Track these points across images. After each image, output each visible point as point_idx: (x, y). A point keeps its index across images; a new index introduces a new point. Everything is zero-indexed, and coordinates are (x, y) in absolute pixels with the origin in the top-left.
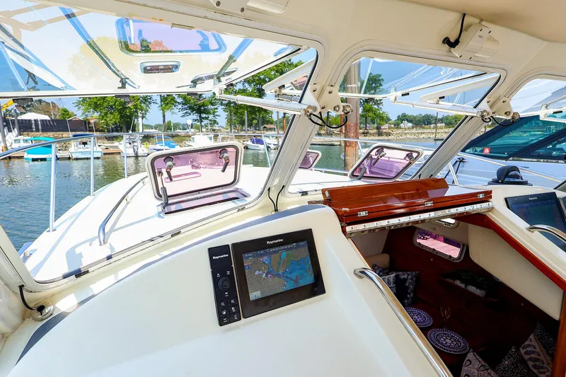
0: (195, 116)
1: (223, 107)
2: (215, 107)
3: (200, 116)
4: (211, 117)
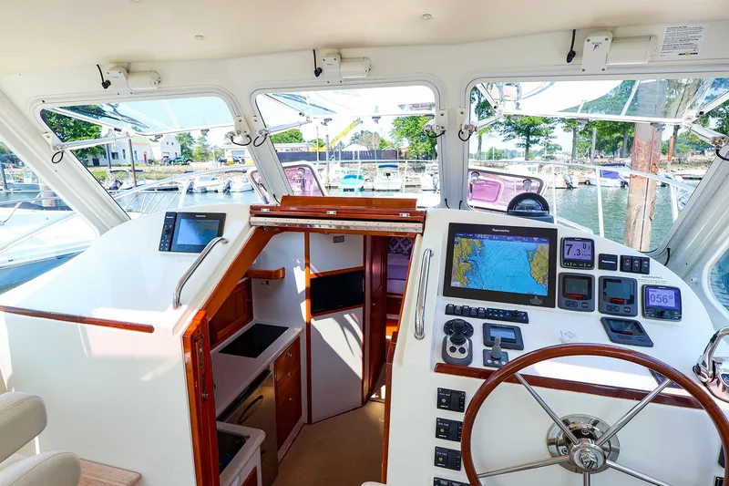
0: (521, 139)
1: (564, 124)
2: (551, 125)
3: (528, 140)
4: (542, 139)
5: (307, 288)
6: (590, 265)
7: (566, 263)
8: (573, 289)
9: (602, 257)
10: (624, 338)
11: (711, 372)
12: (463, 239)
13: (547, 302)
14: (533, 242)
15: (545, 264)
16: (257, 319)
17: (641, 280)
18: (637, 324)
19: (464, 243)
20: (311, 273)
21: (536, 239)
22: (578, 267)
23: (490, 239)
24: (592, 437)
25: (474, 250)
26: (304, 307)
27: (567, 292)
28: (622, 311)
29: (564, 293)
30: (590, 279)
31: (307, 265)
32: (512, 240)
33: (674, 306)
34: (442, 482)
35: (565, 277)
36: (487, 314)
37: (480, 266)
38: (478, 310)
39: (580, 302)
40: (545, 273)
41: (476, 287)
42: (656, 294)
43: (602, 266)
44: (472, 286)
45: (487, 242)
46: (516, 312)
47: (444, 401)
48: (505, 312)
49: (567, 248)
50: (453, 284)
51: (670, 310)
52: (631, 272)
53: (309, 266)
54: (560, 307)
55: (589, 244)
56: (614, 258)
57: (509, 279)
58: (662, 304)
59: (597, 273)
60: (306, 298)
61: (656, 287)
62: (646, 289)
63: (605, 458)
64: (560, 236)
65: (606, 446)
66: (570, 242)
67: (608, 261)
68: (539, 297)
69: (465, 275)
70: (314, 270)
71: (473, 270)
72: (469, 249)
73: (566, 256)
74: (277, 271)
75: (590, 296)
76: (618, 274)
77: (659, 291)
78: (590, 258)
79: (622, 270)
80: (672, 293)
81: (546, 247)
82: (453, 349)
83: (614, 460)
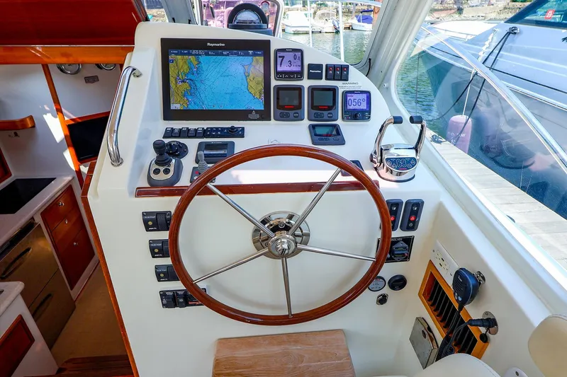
5: (66, 136)
6: (299, 75)
7: (280, 75)
8: (285, 101)
9: (311, 67)
10: (322, 140)
11: (379, 158)
12: (179, 57)
13: (264, 116)
14: (248, 55)
15: (261, 79)
16: (16, 174)
17: (341, 86)
18: (336, 127)
19: (180, 62)
20: (66, 119)
21: (251, 52)
22: (290, 79)
23: (207, 54)
24: (287, 228)
25: (190, 68)
26: (68, 155)
27: (281, 103)
28: (326, 117)
29: (278, 106)
30: (299, 89)
31: (59, 110)
32: (228, 55)
33: (365, 108)
34: (167, 293)
35: (278, 89)
36: (206, 133)
37: (198, 85)
38: (196, 130)
39: (291, 113)
40: (261, 87)
41: (197, 108)
42: (352, 98)
43: (311, 77)
44: (192, 107)
45: (203, 59)
46: (233, 128)
47: (150, 223)
48: (223, 129)
49: (279, 60)
50: (173, 107)
51: (363, 111)
52: (334, 79)
53: (62, 112)
54: (276, 119)
55: (299, 54)
56: (319, 67)
57: (228, 96)
58: (357, 107)
59: (306, 83)
60: (68, 146)
61: (353, 92)
62: (346, 94)
63: (296, 243)
64: (273, 48)
65: (298, 232)
66: (282, 54)
67: (315, 71)
68: (257, 111)
69: (184, 96)
70: (69, 116)
71: (192, 91)
72: (186, 67)
73: (279, 69)
74: (23, 121)
75: (300, 106)
76: (323, 82)
77: (355, 96)
78: (299, 69)
79: (327, 79)
80: (364, 96)
81: (261, 59)
82: (157, 172)
83: (306, 244)
